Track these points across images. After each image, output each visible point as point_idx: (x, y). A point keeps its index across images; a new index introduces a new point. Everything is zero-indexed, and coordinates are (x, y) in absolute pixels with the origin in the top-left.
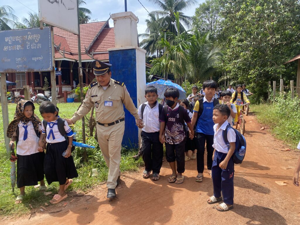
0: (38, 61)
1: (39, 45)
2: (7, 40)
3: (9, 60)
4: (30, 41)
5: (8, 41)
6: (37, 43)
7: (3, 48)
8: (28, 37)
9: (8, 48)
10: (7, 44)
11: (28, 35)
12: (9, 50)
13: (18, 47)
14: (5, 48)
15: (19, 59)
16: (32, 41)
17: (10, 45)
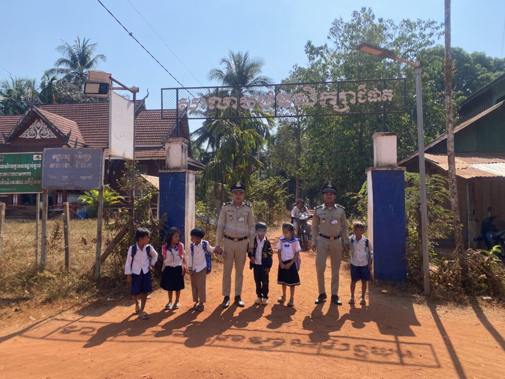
0: (87, 180)
1: (90, 165)
2: (54, 157)
3: (55, 177)
4: (79, 160)
5: (56, 159)
6: (87, 163)
7: (50, 165)
8: (78, 156)
9: (55, 166)
10: (54, 161)
11: (78, 154)
12: (56, 167)
13: (66, 165)
14: (52, 166)
15: (66, 177)
16: (81, 161)
17: (58, 163)
